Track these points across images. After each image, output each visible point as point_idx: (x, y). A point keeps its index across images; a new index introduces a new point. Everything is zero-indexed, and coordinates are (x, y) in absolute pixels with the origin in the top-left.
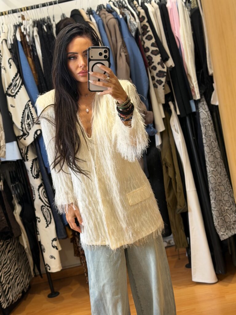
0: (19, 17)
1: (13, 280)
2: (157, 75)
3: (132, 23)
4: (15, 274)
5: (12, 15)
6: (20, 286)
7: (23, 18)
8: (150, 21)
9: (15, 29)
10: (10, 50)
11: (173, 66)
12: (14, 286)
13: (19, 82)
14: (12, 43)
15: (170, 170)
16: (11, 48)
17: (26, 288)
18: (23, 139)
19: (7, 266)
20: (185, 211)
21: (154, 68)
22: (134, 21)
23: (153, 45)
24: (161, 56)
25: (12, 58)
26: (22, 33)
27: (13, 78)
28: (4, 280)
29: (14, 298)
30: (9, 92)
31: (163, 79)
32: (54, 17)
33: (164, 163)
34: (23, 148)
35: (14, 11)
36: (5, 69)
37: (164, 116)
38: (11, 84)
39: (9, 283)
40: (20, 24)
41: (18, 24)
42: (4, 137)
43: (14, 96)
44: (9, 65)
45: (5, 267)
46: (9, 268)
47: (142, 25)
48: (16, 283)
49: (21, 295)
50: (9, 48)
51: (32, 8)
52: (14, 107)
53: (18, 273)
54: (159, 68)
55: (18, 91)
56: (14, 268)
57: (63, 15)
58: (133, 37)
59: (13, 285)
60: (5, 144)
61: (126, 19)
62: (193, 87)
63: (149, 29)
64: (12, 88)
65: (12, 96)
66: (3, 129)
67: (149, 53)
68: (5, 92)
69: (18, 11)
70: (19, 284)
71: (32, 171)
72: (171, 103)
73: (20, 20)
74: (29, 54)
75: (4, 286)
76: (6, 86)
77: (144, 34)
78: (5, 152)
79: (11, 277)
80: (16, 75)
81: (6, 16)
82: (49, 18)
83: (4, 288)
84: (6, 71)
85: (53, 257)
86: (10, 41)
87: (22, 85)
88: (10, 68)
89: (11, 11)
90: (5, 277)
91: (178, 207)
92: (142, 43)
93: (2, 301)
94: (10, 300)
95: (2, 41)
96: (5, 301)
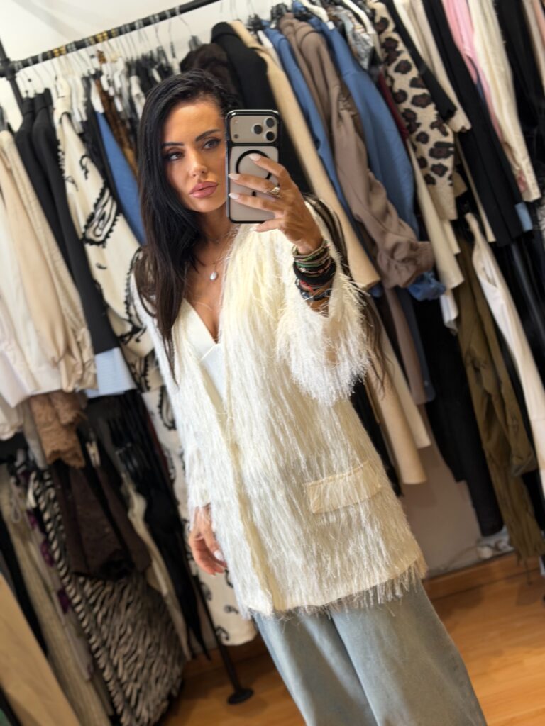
0: (92, 57)
2: (433, 153)
3: (359, 37)
6: (162, 683)
7: (101, 57)
8: (400, 28)
9: (86, 85)
11: (468, 127)
12: (147, 686)
13: (110, 208)
15: (486, 375)
16: (82, 130)
17: (175, 687)
18: (133, 341)
19: (127, 640)
20: (532, 469)
21: (422, 137)
22: (363, 32)
23: (414, 83)
24: (437, 108)
25: (88, 154)
26: (104, 95)
27: (95, 201)
28: (125, 673)
29: (151, 712)
30: (90, 235)
31: (448, 162)
32: (172, 48)
33: (468, 360)
34: (136, 361)
35: (80, 45)
36: (73, 182)
37: (457, 250)
38: (92, 217)
39: (136, 680)
40: (98, 74)
41: (93, 72)
42: (88, 342)
43: (102, 243)
44: (83, 172)
45: (124, 642)
46: (133, 644)
47: (383, 41)
49: (165, 705)
51: (120, 31)
52: (105, 268)
53: (153, 655)
54: (435, 136)
55: (111, 231)
56: (144, 643)
57: (194, 40)
58: (364, 70)
60: (92, 356)
61: (342, 31)
62: (521, 172)
63: (401, 46)
64: (96, 224)
65: (98, 244)
66: (84, 322)
67: (407, 105)
68: (81, 236)
69: (87, 44)
70: (160, 680)
71: (161, 412)
72: (470, 218)
73: (96, 63)
74: (125, 140)
75: (127, 687)
76: (80, 221)
77: (389, 61)
78: (95, 376)
80: (102, 194)
81: (62, 58)
82: (161, 52)
83: (128, 693)
84: (76, 186)
85: (231, 609)
86: (80, 115)
87: (117, 214)
88: (86, 178)
89: (73, 46)
90: (127, 665)
91: (515, 461)
92: (388, 83)
93: (127, 723)
94: (144, 718)
95: (60, 117)
96: (133, 722)
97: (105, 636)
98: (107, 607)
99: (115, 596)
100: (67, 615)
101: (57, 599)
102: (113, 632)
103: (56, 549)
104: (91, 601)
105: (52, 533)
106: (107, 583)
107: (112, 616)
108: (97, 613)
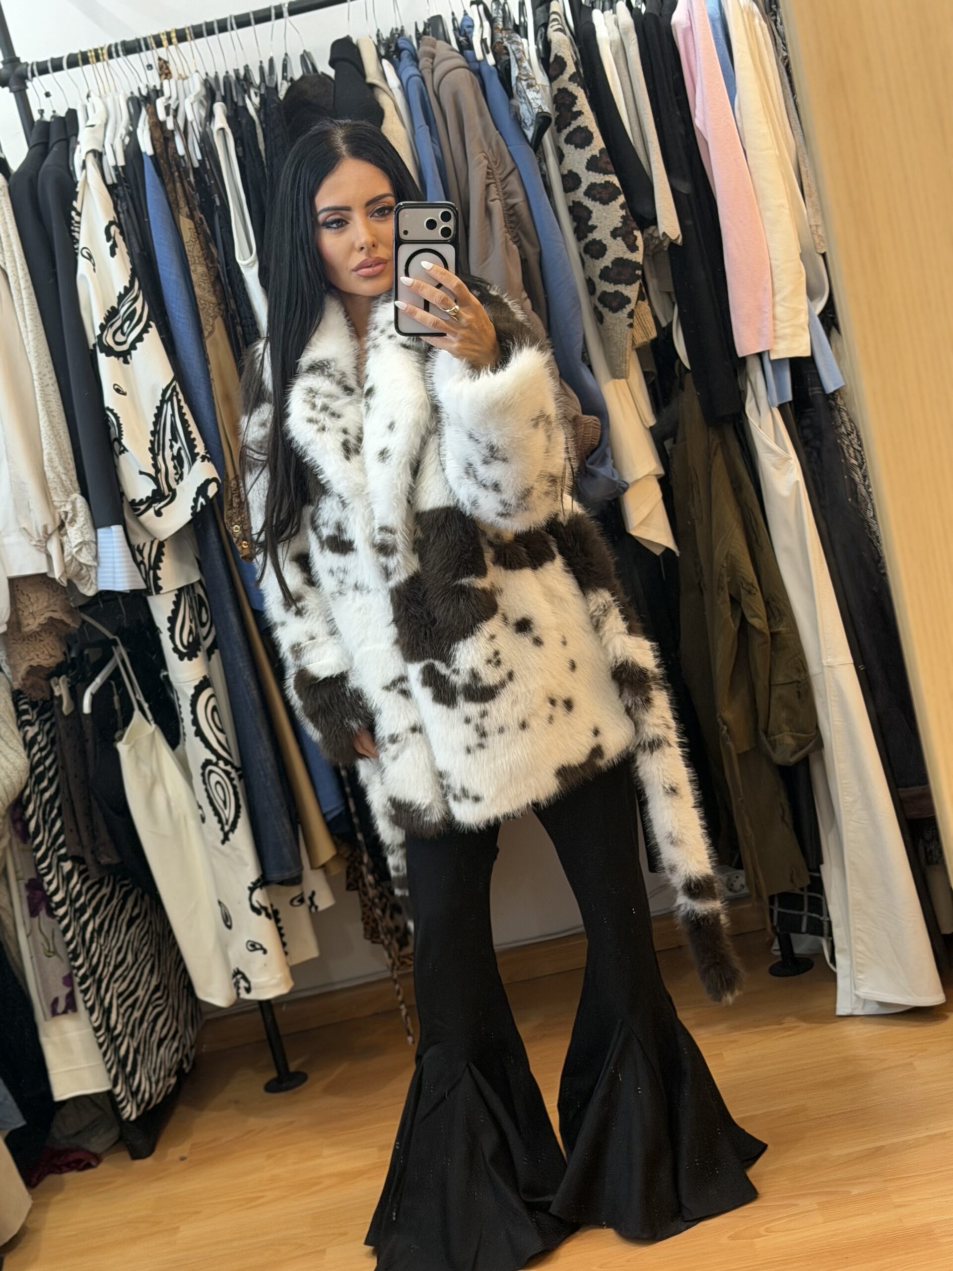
0: (150, 67)
1: (145, 1025)
5: (122, 60)
7: (165, 71)
9: (132, 110)
10: (111, 188)
12: (147, 1046)
13: (141, 306)
14: (121, 162)
16: (115, 181)
17: (187, 1056)
18: (151, 512)
19: (126, 973)
24: (627, 205)
25: (118, 220)
26: (157, 126)
28: (120, 1020)
29: (154, 1086)
30: (108, 340)
35: (131, 48)
37: (651, 421)
38: (112, 313)
39: (132, 1035)
40: (153, 95)
41: (145, 92)
43: (126, 354)
44: (109, 244)
45: (121, 976)
48: (155, 1038)
49: (173, 1081)
50: (109, 182)
55: (140, 338)
56: (149, 982)
59: (145, 1042)
64: (117, 325)
65: (118, 355)
68: (92, 341)
69: (144, 47)
71: (172, 630)
73: (154, 79)
74: (182, 201)
75: (122, 1042)
76: (94, 318)
79: (137, 1014)
83: (122, 1051)
84: (94, 265)
85: (258, 946)
88: (114, 254)
89: (120, 48)
93: (122, 1095)
94: (144, 1092)
95: (83, 158)
96: (129, 1094)
97: (95, 960)
98: (102, 917)
99: (114, 902)
100: (36, 919)
101: (25, 894)
102: (106, 956)
103: (31, 817)
104: (78, 905)
105: (27, 792)
106: (106, 881)
107: (108, 931)
108: (86, 923)
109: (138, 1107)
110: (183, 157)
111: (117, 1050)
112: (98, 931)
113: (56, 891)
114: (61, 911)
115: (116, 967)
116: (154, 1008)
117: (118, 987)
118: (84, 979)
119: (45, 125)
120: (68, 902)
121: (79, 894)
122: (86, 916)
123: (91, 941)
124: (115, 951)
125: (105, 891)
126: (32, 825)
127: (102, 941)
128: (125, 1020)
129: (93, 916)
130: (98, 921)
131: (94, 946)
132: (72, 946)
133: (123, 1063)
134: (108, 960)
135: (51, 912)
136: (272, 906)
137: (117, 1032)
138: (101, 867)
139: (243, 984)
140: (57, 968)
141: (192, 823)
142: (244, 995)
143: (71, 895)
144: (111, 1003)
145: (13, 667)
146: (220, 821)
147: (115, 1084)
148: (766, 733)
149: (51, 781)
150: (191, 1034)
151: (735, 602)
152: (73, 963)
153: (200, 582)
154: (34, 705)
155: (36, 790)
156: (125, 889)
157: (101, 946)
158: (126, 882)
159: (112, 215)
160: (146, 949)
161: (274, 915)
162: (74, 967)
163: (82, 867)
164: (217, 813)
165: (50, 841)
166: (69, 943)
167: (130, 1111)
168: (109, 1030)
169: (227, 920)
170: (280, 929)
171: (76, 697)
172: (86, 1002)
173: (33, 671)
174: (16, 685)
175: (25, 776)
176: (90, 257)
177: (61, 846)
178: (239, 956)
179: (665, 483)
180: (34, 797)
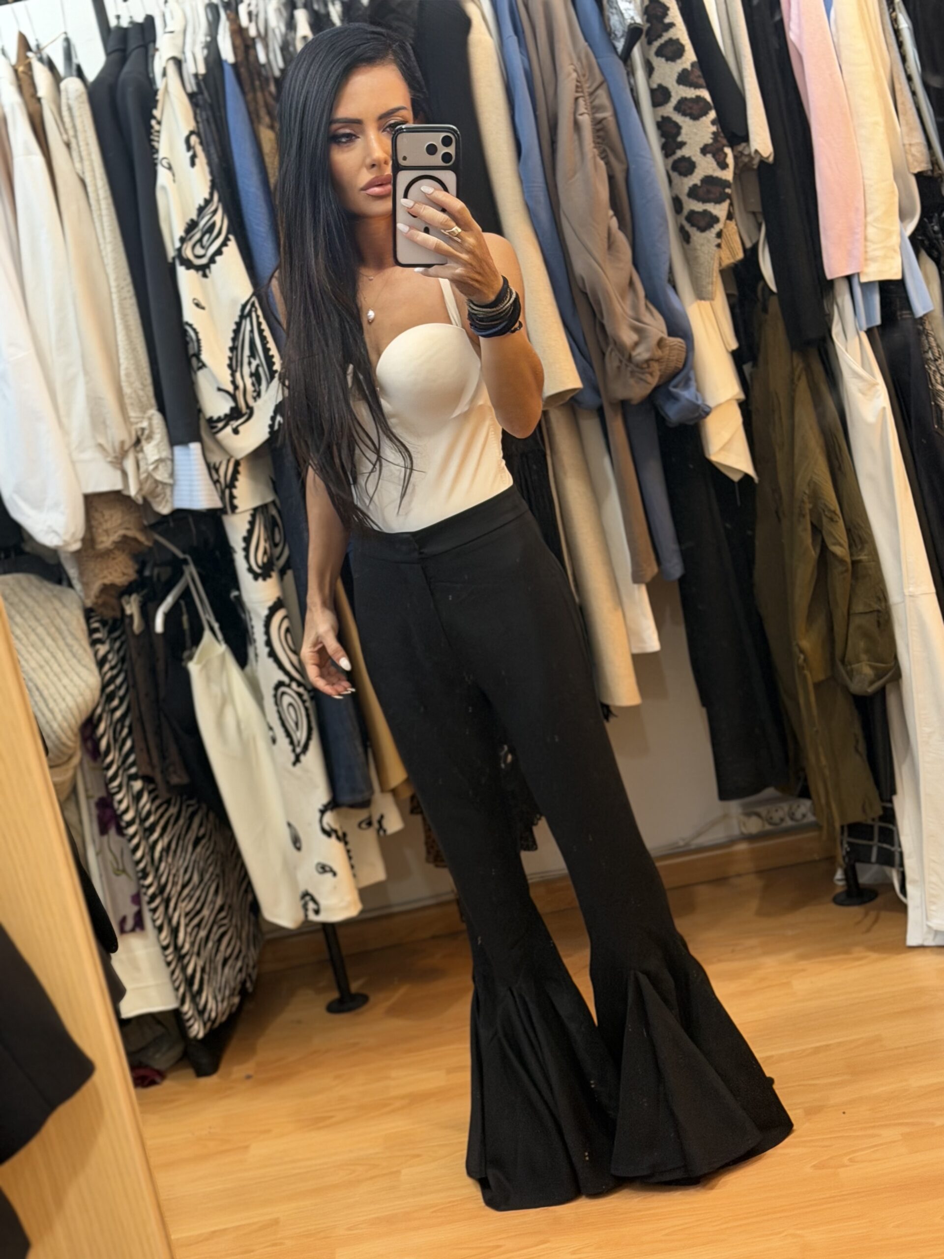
1: (210, 944)
4: (214, 922)
6: (233, 967)
9: (211, 17)
10: (191, 96)
12: (212, 966)
13: (220, 219)
14: (202, 70)
16: (195, 89)
17: (249, 976)
23: (684, 78)
24: (718, 121)
25: (198, 130)
26: (239, 32)
27: (202, 203)
28: (187, 939)
30: (187, 253)
31: (720, 209)
34: (221, 463)
38: (194, 225)
39: (199, 955)
43: (203, 270)
44: (189, 155)
45: (188, 895)
46: (198, 900)
48: (220, 958)
49: (236, 1000)
50: (189, 90)
52: (205, 307)
53: (225, 921)
54: (706, 167)
55: (219, 252)
56: (213, 902)
59: (211, 961)
64: (197, 237)
65: (198, 268)
67: (668, 111)
68: (171, 254)
70: (230, 962)
71: (247, 550)
74: (263, 113)
76: (174, 229)
77: (651, 37)
79: (203, 933)
83: (190, 970)
85: (327, 869)
86: (196, 65)
88: (193, 164)
90: (189, 929)
93: (190, 1014)
94: (211, 1010)
95: (163, 64)
96: (196, 1014)
97: (163, 880)
98: (170, 837)
99: (181, 822)
100: (105, 838)
101: (95, 812)
102: (174, 876)
103: (102, 736)
104: (147, 824)
105: (99, 711)
106: (173, 801)
107: (175, 852)
108: (156, 842)
109: (205, 1024)
110: (264, 66)
111: (184, 969)
112: (167, 850)
113: (126, 811)
114: (131, 830)
115: (184, 887)
116: (220, 927)
117: (186, 906)
118: (153, 898)
119: (123, 33)
120: (137, 821)
121: (149, 814)
122: (156, 835)
123: (160, 860)
124: (182, 871)
125: (173, 810)
126: (103, 743)
127: (170, 860)
128: (192, 939)
129: (162, 835)
130: (166, 840)
131: (163, 865)
132: (142, 865)
133: (190, 981)
134: (176, 879)
135: (120, 831)
136: (341, 827)
137: (184, 951)
138: (171, 788)
139: (311, 906)
140: (126, 887)
141: (262, 744)
142: (312, 917)
143: (140, 814)
144: (178, 923)
145: (86, 585)
146: (292, 742)
147: (183, 1002)
148: (843, 661)
149: (122, 700)
150: (253, 954)
151: (817, 530)
152: (142, 882)
153: (274, 502)
154: (104, 623)
155: (107, 708)
156: (191, 809)
157: (170, 865)
158: (192, 802)
159: (192, 125)
160: (211, 869)
161: (343, 838)
162: (143, 886)
163: (151, 787)
164: (288, 735)
165: (121, 759)
166: (138, 862)
167: (197, 1030)
168: (177, 949)
169: (296, 842)
170: (348, 851)
171: (148, 618)
172: (154, 921)
173: (106, 589)
174: (89, 603)
175: (97, 693)
176: (170, 168)
177: (133, 764)
178: (307, 878)
179: (744, 406)
180: (105, 716)
